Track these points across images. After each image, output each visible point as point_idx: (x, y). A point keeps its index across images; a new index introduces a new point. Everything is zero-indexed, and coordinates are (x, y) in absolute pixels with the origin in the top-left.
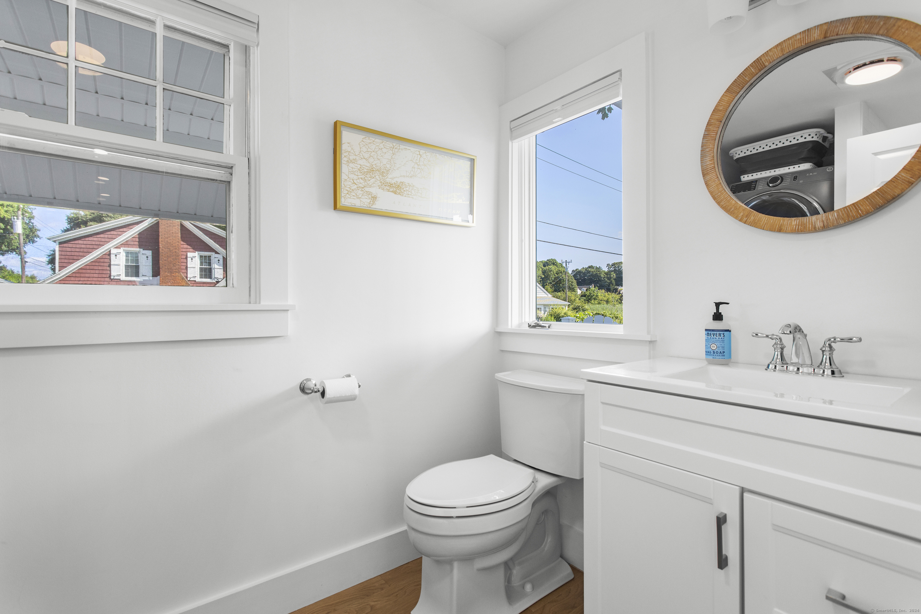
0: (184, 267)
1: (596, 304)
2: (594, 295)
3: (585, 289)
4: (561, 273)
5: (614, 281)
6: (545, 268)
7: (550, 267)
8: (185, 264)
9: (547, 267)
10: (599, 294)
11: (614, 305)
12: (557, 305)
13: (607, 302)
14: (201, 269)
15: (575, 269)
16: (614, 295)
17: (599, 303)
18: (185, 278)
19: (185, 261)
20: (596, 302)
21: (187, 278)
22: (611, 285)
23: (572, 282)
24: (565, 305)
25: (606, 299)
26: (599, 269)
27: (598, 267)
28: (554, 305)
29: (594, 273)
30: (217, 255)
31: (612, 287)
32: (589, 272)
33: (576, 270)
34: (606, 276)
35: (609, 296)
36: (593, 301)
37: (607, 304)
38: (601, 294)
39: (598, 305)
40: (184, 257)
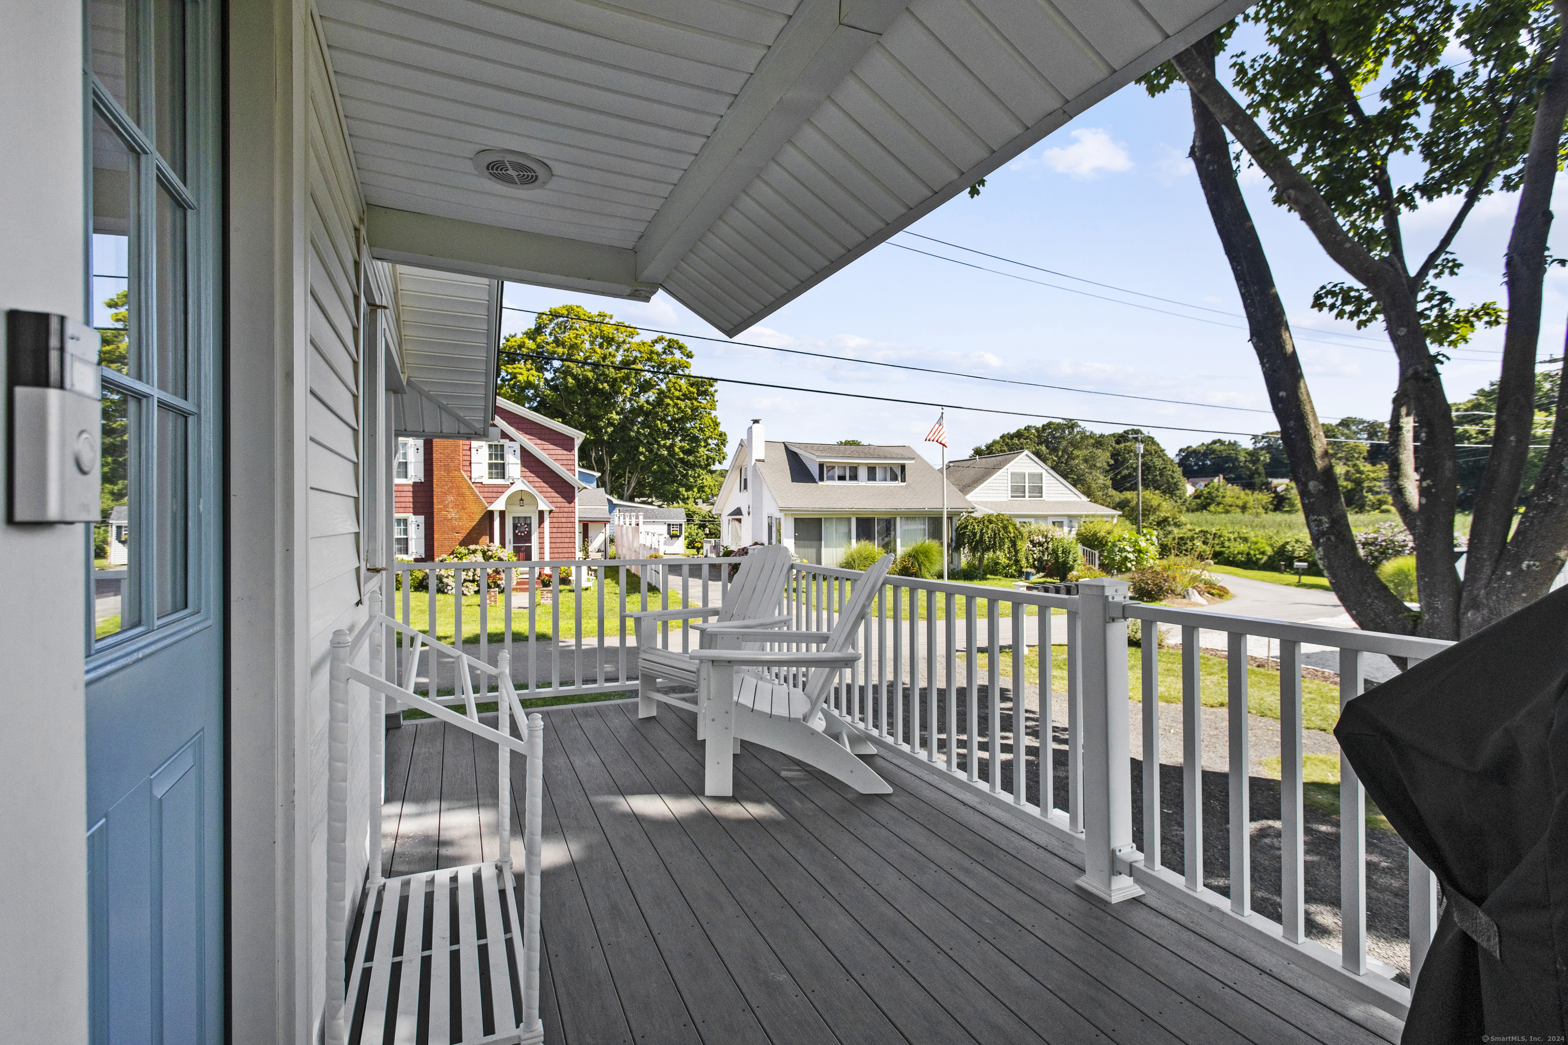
0: (468, 463)
1: (1219, 513)
2: (1217, 496)
3: (1203, 484)
4: (1151, 454)
5: (1261, 469)
6: (1117, 447)
7: (1128, 444)
8: (467, 458)
9: (1122, 445)
10: (1228, 493)
11: (1257, 514)
12: (1093, 516)
13: (1244, 508)
14: (491, 466)
15: (1185, 447)
16: (1258, 495)
17: (1227, 512)
18: (468, 479)
19: (468, 453)
20: (1220, 509)
21: (471, 479)
22: (1256, 476)
23: (1173, 472)
24: (1113, 517)
25: (1240, 503)
26: (1233, 445)
27: (1232, 441)
28: (1087, 516)
29: (1224, 454)
30: (512, 444)
31: (1257, 480)
32: (1213, 452)
33: (1188, 447)
34: (1249, 458)
35: (1247, 498)
36: (1212, 508)
37: (1243, 512)
38: (1232, 493)
39: (1223, 515)
40: (468, 447)
